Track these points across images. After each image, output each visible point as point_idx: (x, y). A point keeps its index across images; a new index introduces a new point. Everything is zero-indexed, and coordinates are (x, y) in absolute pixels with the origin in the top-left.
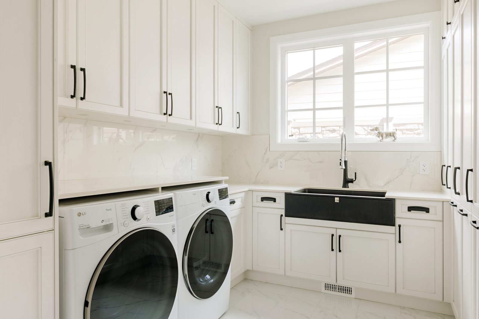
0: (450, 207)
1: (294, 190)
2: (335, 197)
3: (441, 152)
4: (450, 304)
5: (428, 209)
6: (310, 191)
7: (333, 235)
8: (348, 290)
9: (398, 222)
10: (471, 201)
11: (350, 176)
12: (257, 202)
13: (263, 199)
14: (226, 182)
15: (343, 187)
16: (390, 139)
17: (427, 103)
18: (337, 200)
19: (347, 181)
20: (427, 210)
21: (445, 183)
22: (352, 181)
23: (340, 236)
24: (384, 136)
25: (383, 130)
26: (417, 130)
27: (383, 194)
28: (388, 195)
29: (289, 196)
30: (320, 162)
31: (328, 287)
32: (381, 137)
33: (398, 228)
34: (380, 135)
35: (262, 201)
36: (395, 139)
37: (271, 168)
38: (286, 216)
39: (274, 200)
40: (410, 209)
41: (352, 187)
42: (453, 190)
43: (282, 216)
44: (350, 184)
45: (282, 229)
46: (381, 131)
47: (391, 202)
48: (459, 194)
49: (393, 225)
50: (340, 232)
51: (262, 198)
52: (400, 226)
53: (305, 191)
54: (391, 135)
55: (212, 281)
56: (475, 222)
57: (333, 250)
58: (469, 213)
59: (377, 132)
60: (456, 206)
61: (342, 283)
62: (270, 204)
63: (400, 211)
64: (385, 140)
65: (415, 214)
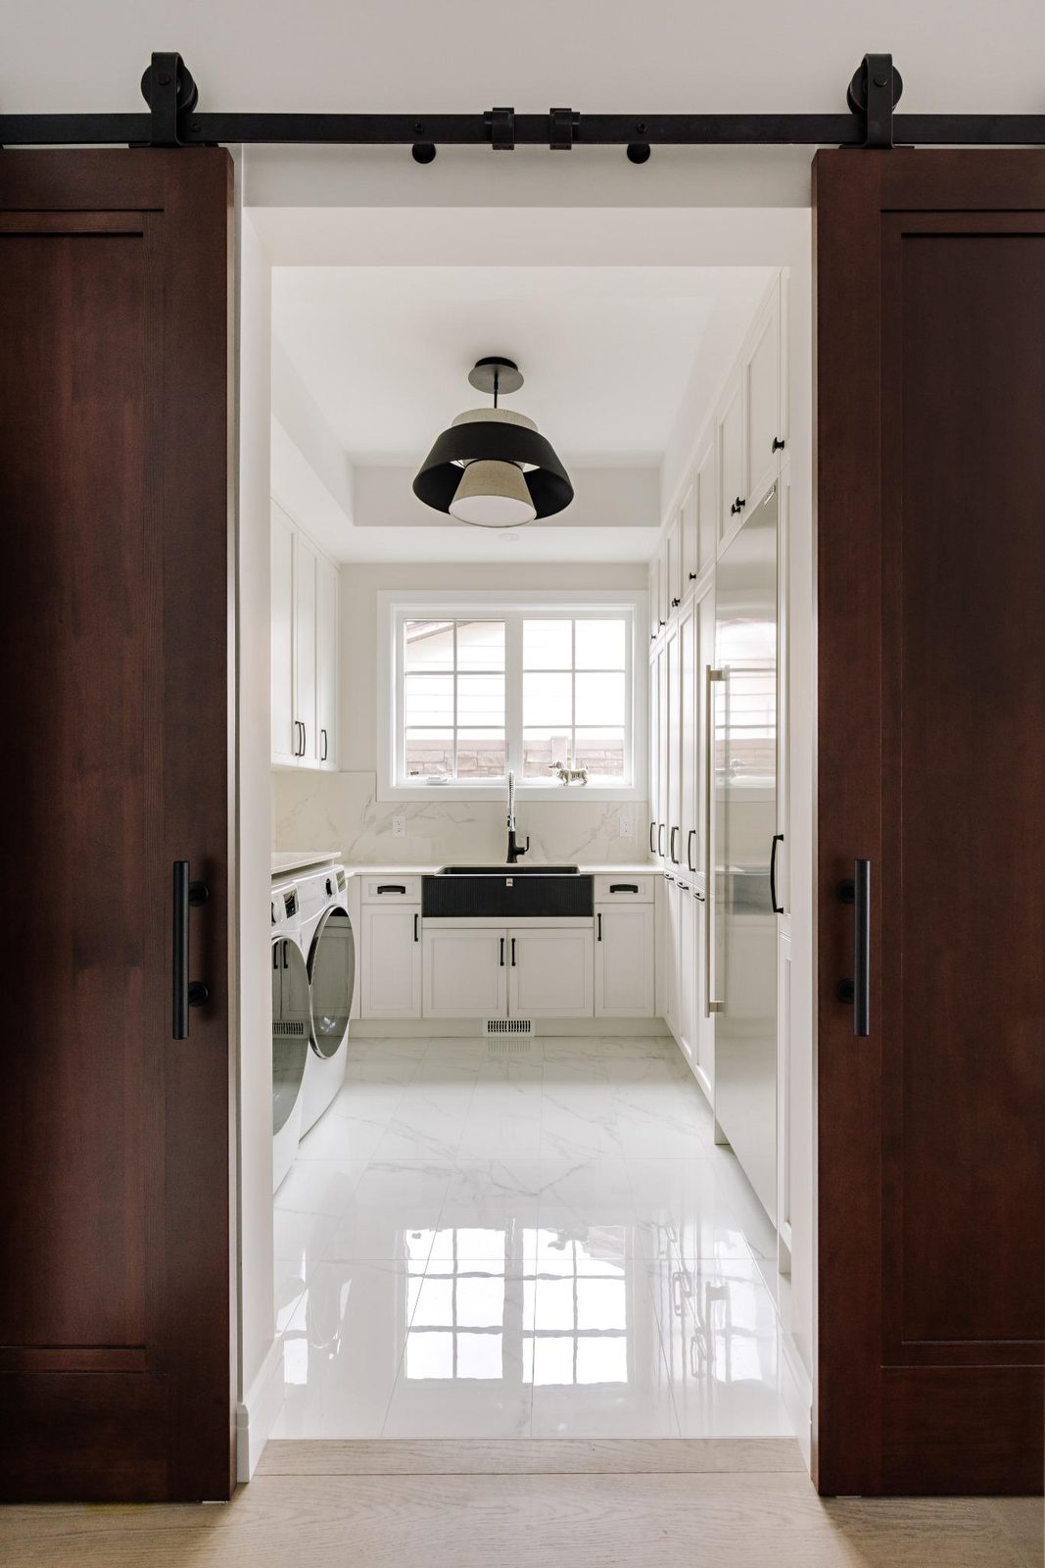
0: (664, 882)
1: (435, 870)
2: (505, 878)
3: (648, 803)
4: (663, 1019)
5: (637, 887)
6: (454, 870)
7: (502, 940)
8: (523, 1026)
9: (597, 909)
10: (694, 870)
11: (519, 843)
12: (370, 895)
13: (381, 889)
14: (337, 861)
15: (508, 862)
16: (577, 782)
17: (628, 728)
18: (509, 883)
19: (514, 852)
20: (634, 889)
21: (656, 848)
22: (522, 851)
23: (513, 940)
24: (570, 776)
25: (569, 767)
26: (603, 760)
27: (574, 870)
28: (583, 870)
29: (428, 881)
30: (469, 820)
31: (493, 1026)
32: (565, 780)
33: (597, 918)
34: (564, 775)
35: (379, 892)
36: (586, 782)
37: (380, 832)
38: (425, 915)
39: (402, 889)
40: (614, 889)
41: (522, 861)
42: (670, 858)
43: (416, 916)
44: (519, 857)
45: (416, 940)
46: (565, 769)
47: (588, 879)
48: (677, 863)
49: (590, 914)
50: (513, 934)
51: (379, 888)
52: (599, 915)
53: (446, 871)
54: (580, 775)
55: (334, 1024)
56: (698, 894)
57: (502, 964)
58: (690, 885)
59: (559, 770)
60: (672, 879)
61: (517, 1015)
62: (396, 896)
63: (600, 892)
64: (571, 783)
65: (620, 896)
